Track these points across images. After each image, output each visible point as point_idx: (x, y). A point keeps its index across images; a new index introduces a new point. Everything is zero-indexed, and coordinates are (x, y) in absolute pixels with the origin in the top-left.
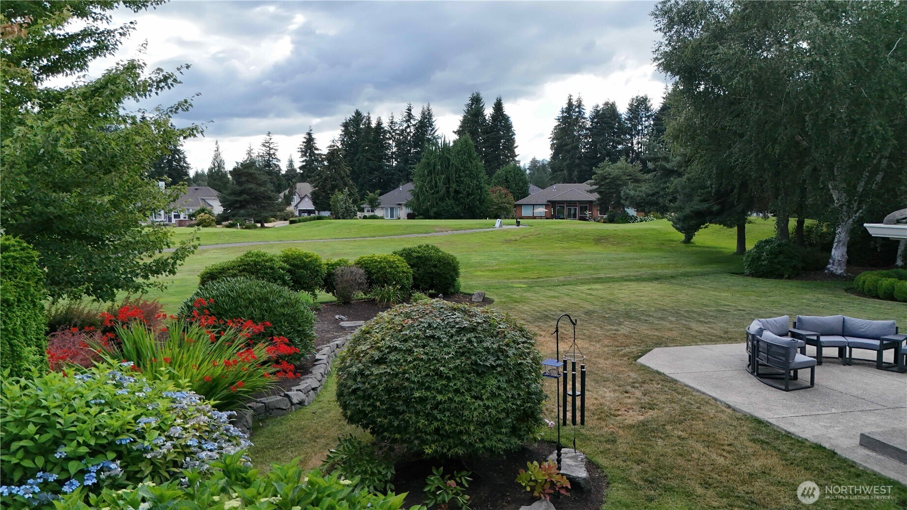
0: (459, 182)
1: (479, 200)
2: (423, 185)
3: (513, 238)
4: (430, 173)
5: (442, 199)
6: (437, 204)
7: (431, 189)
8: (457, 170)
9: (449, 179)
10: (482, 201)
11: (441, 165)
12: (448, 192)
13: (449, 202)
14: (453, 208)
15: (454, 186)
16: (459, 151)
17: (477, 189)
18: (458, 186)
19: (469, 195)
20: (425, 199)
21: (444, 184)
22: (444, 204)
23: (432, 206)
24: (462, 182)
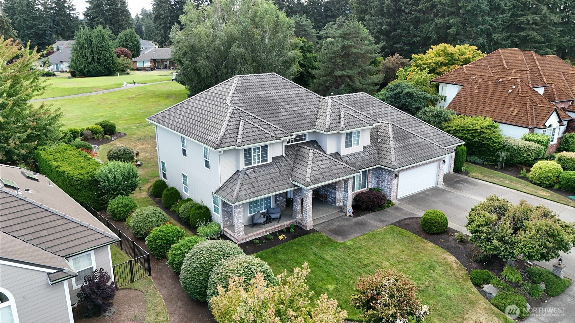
0: (99, 53)
1: (112, 63)
2: (78, 56)
3: (132, 96)
4: (81, 49)
5: (90, 63)
6: (88, 66)
7: (83, 57)
8: (97, 47)
9: (93, 52)
10: (114, 64)
11: (87, 44)
12: (93, 59)
13: (96, 64)
14: (97, 68)
15: (97, 56)
16: (96, 36)
17: (110, 57)
18: (98, 55)
19: (106, 60)
20: (80, 63)
21: (90, 54)
22: (92, 66)
23: (85, 67)
24: (101, 53)
